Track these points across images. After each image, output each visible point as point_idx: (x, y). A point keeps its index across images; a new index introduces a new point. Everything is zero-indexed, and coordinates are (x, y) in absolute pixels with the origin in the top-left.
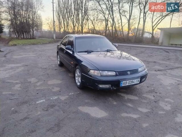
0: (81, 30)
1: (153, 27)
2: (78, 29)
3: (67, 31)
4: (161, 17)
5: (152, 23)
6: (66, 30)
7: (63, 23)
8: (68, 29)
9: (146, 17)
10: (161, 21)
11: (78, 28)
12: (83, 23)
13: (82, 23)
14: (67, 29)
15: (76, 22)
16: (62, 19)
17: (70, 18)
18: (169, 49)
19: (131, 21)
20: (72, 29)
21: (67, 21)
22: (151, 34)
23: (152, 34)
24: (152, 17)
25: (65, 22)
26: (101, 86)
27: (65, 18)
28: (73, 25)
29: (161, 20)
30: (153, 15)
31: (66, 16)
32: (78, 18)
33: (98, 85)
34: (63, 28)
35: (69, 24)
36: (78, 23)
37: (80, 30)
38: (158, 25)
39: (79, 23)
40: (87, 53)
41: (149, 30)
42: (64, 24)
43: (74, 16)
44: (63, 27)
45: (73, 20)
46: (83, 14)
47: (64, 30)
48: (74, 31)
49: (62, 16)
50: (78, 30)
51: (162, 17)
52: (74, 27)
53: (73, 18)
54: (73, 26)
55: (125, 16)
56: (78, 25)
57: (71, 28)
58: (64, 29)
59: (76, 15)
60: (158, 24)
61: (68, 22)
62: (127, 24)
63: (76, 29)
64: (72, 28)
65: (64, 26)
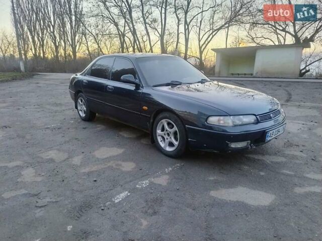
0: (71, 53)
1: (200, 48)
2: (65, 52)
3: (42, 55)
4: (211, 31)
5: (199, 41)
6: (40, 53)
7: (31, 40)
8: (44, 53)
9: (188, 31)
10: (212, 38)
11: (65, 50)
12: (75, 39)
13: (72, 40)
14: (42, 51)
15: (61, 38)
16: (29, 33)
17: (45, 30)
18: (242, 81)
19: (165, 37)
20: (53, 52)
21: (40, 35)
22: (198, 58)
23: (201, 59)
24: (198, 32)
25: (36, 39)
26: (233, 145)
27: (34, 31)
28: (55, 43)
29: (211, 36)
30: (200, 29)
31: (38, 27)
32: (64, 30)
33: (229, 145)
34: (31, 49)
35: (45, 42)
36: (64, 41)
37: (69, 54)
38: (208, 44)
39: (66, 40)
40: (170, 87)
41: (195, 52)
42: (34, 41)
43: (54, 27)
44: (33, 48)
45: (52, 34)
46: (74, 23)
47: (35, 55)
48: (57, 55)
49: (28, 26)
50: (65, 54)
51: (213, 32)
52: (57, 47)
53: (52, 30)
54: (53, 46)
55: (155, 28)
56: (65, 44)
57: (50, 49)
58: (36, 52)
59: (59, 24)
60: (208, 42)
61: (42, 39)
62: (159, 43)
63: (61, 51)
64: (52, 50)
65: (34, 46)
